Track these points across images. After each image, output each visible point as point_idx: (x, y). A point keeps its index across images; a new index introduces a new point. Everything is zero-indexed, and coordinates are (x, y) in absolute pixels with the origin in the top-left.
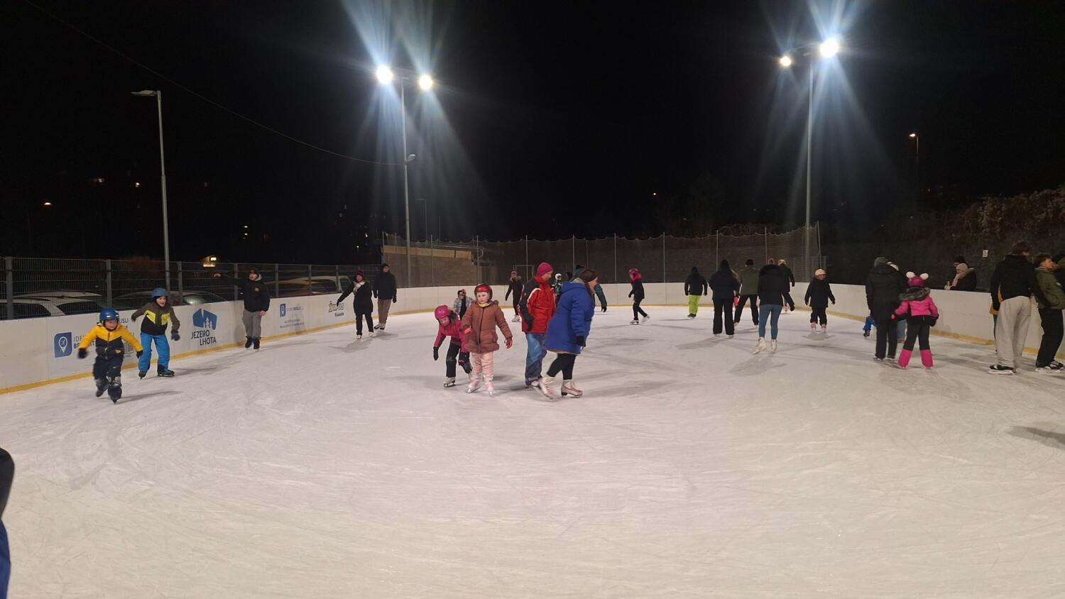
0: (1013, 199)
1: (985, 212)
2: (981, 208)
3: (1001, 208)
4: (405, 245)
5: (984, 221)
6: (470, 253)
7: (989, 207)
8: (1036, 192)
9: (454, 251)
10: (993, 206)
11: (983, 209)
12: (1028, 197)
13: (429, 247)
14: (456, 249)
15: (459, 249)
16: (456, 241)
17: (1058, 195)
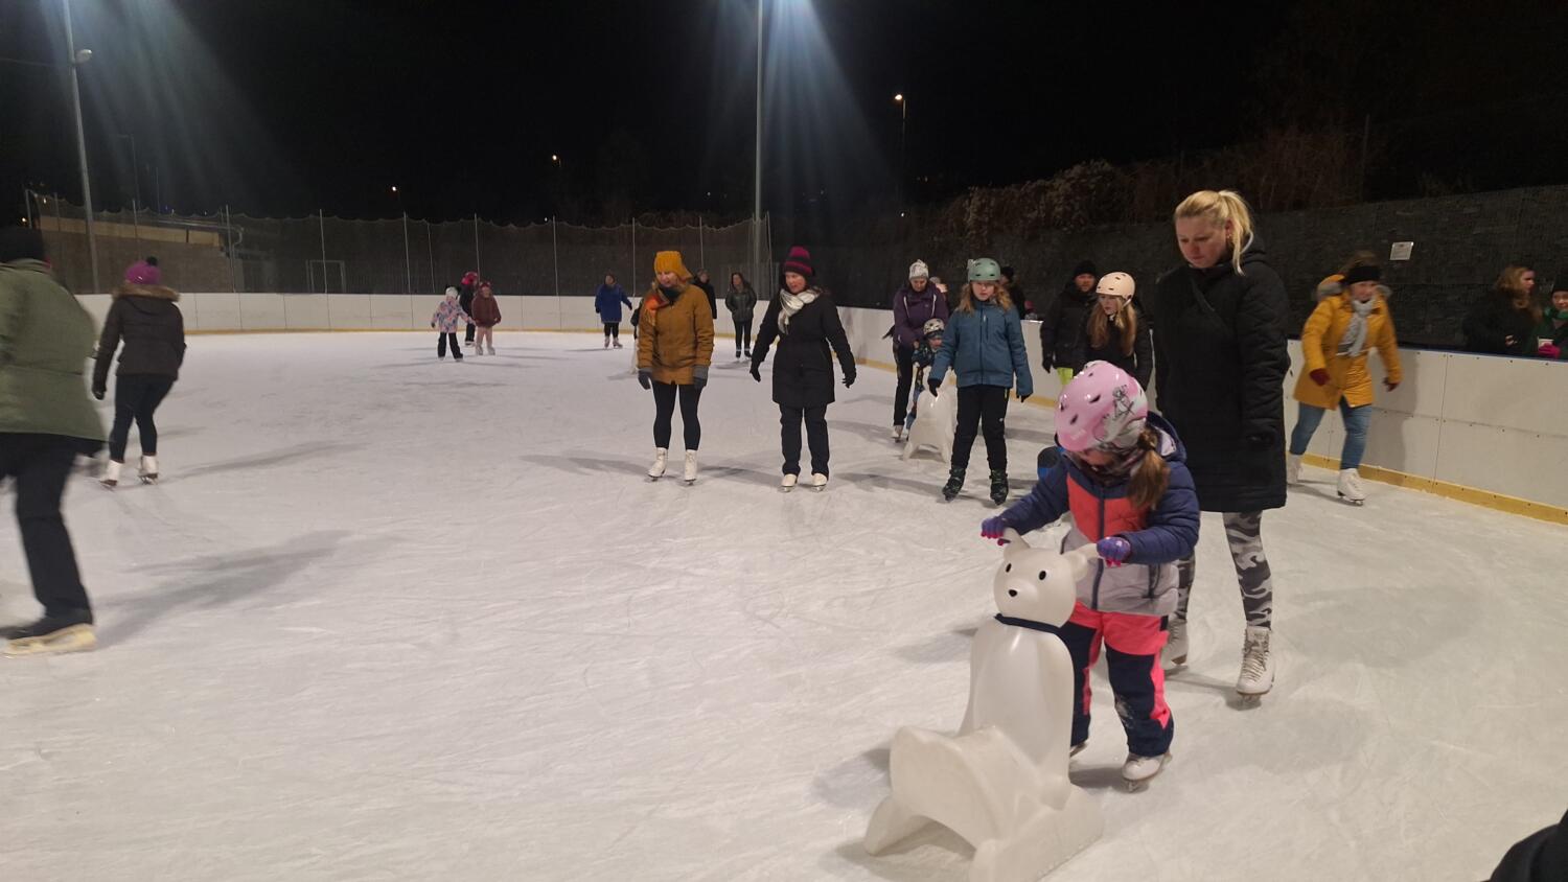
0: (1003, 192)
4: (83, 216)
7: (976, 200)
9: (184, 232)
10: (980, 200)
12: (1019, 188)
13: (131, 222)
14: (188, 228)
15: (193, 228)
16: (186, 213)
17: (1052, 187)
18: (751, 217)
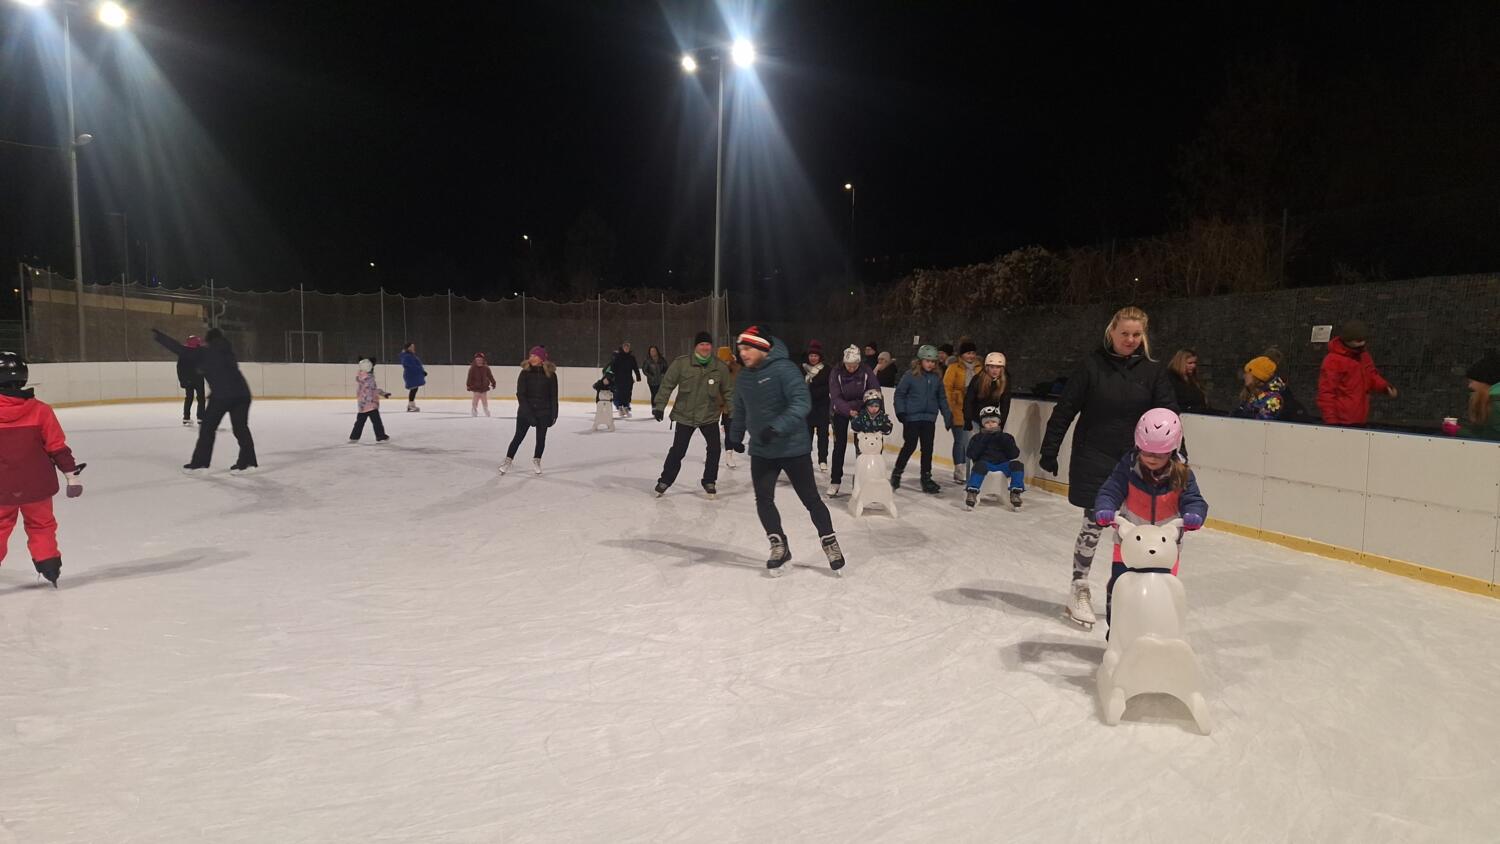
0: (947, 274)
1: (918, 287)
2: (913, 282)
3: (934, 284)
4: (73, 288)
5: (916, 300)
6: (201, 307)
7: (921, 283)
8: (970, 266)
9: (170, 304)
10: (926, 280)
11: (915, 284)
12: (961, 271)
13: (120, 294)
14: (174, 301)
15: (178, 300)
16: (172, 286)
17: (992, 271)
18: (709, 294)
